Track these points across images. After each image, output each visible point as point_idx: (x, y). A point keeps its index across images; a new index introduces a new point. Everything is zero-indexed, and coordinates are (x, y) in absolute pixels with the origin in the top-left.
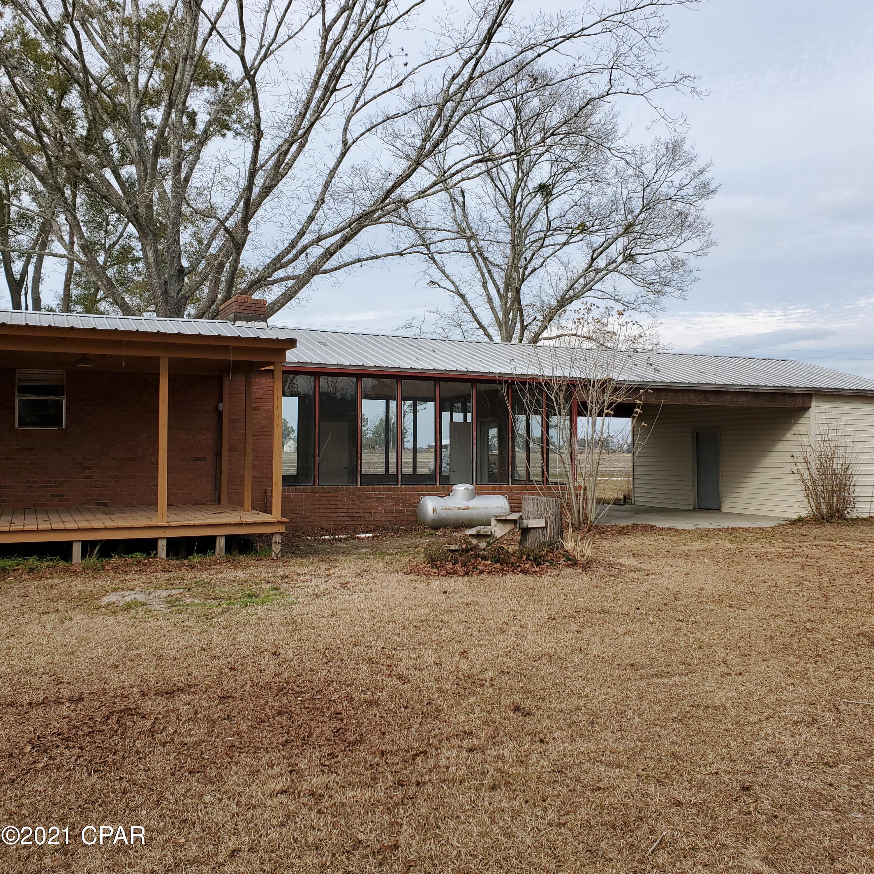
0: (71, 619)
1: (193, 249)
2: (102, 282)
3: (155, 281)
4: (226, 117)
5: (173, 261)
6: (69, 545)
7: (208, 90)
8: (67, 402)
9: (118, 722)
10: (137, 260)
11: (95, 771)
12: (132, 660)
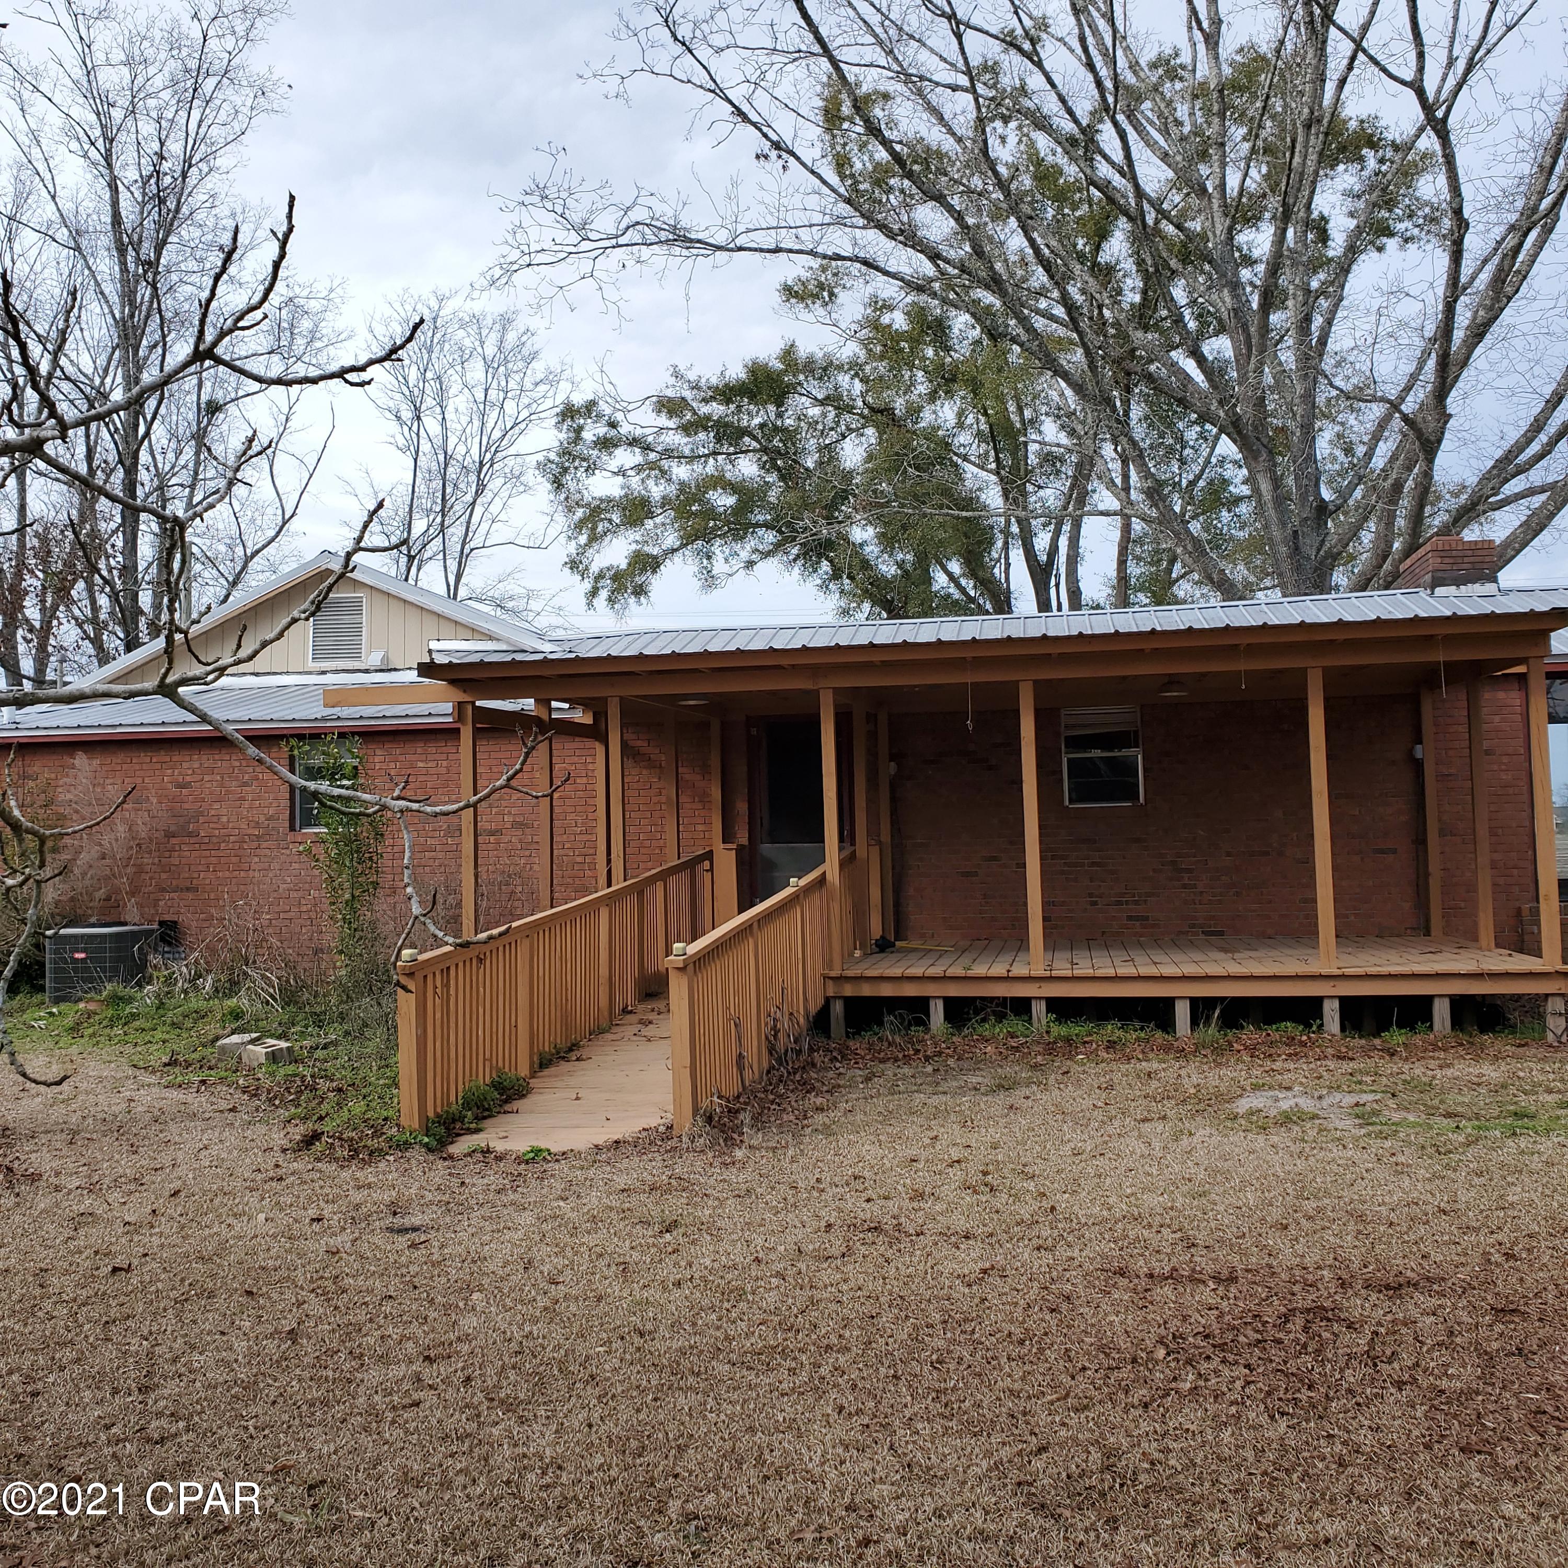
0: (1191, 1134)
1: (1337, 467)
2: (1185, 547)
3: (1276, 533)
4: (1384, 214)
5: (1307, 492)
6: (1168, 1003)
7: (1346, 170)
8: (1144, 758)
9: (1306, 1329)
10: (1238, 500)
11: (1283, 1414)
12: (1310, 1218)
